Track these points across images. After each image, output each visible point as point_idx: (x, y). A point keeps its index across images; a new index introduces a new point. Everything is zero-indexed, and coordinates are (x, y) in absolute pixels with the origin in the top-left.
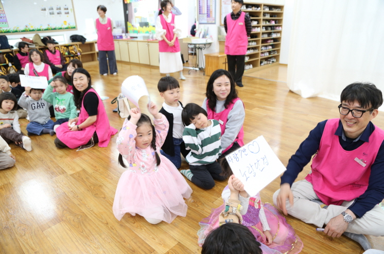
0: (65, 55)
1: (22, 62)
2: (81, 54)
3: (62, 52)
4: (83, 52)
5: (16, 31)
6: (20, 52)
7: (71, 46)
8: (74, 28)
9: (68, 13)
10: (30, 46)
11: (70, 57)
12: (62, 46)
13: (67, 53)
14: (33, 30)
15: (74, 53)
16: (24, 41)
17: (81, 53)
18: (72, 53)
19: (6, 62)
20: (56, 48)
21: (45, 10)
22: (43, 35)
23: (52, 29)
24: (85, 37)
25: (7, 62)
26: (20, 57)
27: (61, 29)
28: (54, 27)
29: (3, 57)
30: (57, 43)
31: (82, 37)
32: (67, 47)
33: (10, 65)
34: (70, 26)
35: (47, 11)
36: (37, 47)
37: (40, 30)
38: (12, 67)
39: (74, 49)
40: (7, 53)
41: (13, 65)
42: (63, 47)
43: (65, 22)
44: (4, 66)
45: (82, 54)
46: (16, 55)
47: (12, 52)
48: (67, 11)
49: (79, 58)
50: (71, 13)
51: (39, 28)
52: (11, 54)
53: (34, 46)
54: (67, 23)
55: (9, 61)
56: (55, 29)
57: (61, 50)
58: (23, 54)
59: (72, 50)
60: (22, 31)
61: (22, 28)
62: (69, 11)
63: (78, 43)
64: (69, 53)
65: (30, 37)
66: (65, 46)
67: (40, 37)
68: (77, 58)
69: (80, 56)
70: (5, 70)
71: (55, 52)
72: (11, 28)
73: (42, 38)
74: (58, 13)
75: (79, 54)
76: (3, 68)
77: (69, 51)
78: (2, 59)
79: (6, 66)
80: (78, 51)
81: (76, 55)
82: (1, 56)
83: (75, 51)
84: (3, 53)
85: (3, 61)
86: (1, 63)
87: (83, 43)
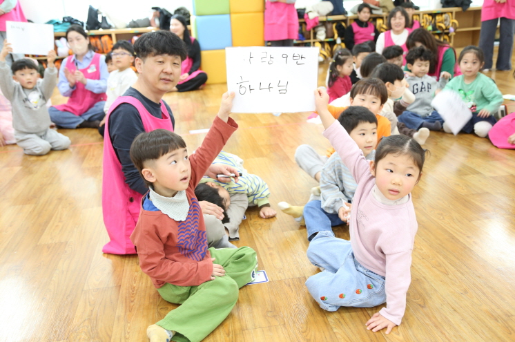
1: (357, 37)
2: (455, 31)
3: (422, 24)
4: (460, 27)
7: (442, 14)
10: (374, 12)
12: (424, 14)
13: (430, 28)
15: (444, 27)
17: (455, 29)
18: (440, 27)
19: (333, 37)
20: (415, 17)
25: (336, 35)
29: (332, 28)
30: (417, 8)
32: (433, 15)
33: (339, 41)
36: (384, 15)
38: (340, 44)
39: (446, 20)
40: (338, 22)
41: (342, 41)
42: (427, 16)
44: (329, 43)
45: (458, 30)
47: (345, 21)
49: (450, 37)
52: (344, 24)
53: (380, 12)
55: (339, 36)
57: (422, 21)
58: (361, 24)
59: (441, 22)
63: (455, 9)
64: (435, 28)
66: (430, 14)
68: (446, 37)
69: (454, 34)
70: (329, 48)
75: (452, 29)
76: (327, 46)
77: (435, 23)
78: (329, 32)
79: (332, 43)
80: (451, 25)
81: (446, 31)
82: (329, 26)
83: (445, 25)
84: (333, 22)
85: (330, 35)
86: (327, 37)
87: (464, 10)
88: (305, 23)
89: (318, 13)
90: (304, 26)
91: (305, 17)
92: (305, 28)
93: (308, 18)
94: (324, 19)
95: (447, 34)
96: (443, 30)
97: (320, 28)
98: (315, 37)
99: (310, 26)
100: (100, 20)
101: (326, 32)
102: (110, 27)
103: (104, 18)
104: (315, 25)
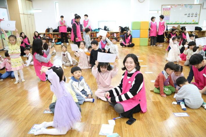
5: (171, 24)
8: (197, 23)
9: (196, 16)
14: (178, 24)
16: (173, 28)
21: (186, 15)
22: (182, 26)
23: (186, 24)
24: (202, 28)
27: (191, 23)
28: (187, 23)
31: (200, 28)
34: (195, 22)
35: (187, 15)
36: (178, 31)
37: (181, 24)
41: (166, 37)
43: (194, 20)
47: (168, 32)
48: (196, 15)
50: (198, 16)
51: (181, 23)
53: (177, 30)
54: (194, 21)
56: (188, 23)
60: (174, 24)
61: (174, 23)
62: (197, 15)
63: (197, 31)
65: (176, 26)
66: (190, 32)
67: (180, 27)
72: (170, 22)
73: (181, 27)
74: (192, 16)
87: (200, 31)
100: (107, 29)
102: (109, 31)
103: (108, 29)
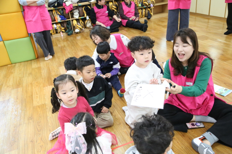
0: (138, 7)
1: (98, 15)
2: (154, 6)
3: (136, 3)
4: (156, 3)
6: (96, 4)
11: (142, 9)
13: (140, 5)
17: (154, 4)
19: (84, 16)
25: (85, 15)
26: (96, 10)
29: (82, 10)
33: (88, 18)
38: (89, 20)
40: (86, 6)
44: (82, 19)
46: (93, 8)
49: (151, 10)
52: (89, 7)
55: (87, 14)
58: (99, 7)
59: (146, 1)
64: (142, 5)
68: (149, 9)
70: (83, 23)
71: (131, 4)
75: (152, 5)
76: (81, 21)
77: (142, 2)
78: (81, 12)
79: (84, 20)
80: (151, 2)
81: (149, 6)
82: (80, 9)
83: (148, 3)
84: (82, 6)
85: (81, 15)
86: (80, 16)
88: (64, 9)
89: (72, 2)
90: (64, 10)
91: (64, 5)
92: (65, 12)
93: (66, 5)
94: (76, 5)
95: (150, 8)
96: (147, 5)
97: (75, 11)
98: (72, 17)
99: (68, 10)
101: (79, 13)
104: (71, 10)
